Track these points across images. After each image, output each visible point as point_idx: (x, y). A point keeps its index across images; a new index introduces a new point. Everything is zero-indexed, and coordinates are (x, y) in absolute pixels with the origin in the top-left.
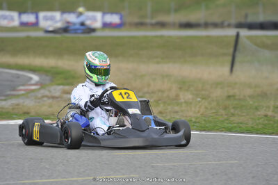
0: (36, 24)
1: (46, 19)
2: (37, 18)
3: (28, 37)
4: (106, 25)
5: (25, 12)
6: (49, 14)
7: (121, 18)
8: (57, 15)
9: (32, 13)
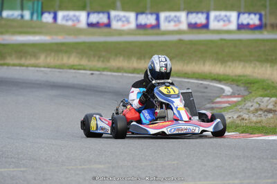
0: (157, 26)
1: (168, 20)
2: (158, 19)
3: (180, 40)
4: (241, 27)
5: (142, 13)
6: (173, 14)
7: (260, 19)
8: (182, 15)
9: (152, 14)
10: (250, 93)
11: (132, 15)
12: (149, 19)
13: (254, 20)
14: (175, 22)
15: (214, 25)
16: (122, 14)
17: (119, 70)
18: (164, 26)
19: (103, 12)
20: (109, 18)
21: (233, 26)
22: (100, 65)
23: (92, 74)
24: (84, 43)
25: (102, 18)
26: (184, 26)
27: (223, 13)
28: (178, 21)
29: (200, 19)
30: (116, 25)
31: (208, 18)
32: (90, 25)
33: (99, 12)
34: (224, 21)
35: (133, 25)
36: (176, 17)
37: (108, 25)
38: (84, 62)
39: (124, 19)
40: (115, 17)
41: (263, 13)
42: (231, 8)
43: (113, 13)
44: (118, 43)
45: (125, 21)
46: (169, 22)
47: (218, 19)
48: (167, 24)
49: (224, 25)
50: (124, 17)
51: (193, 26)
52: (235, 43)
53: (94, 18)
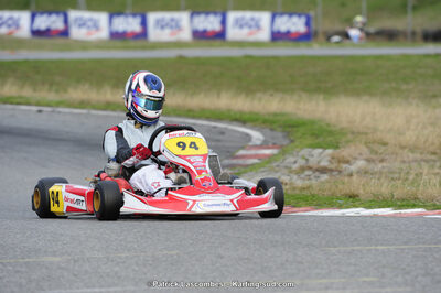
0: (143, 34)
1: (161, 25)
2: (144, 23)
3: (181, 58)
5: (120, 14)
6: (167, 15)
7: (308, 24)
8: (183, 17)
9: (134, 15)
10: (292, 141)
11: (102, 18)
12: (130, 24)
13: (297, 25)
14: (172, 28)
15: (233, 33)
16: (86, 15)
17: (82, 104)
18: (155, 34)
19: (57, 13)
20: (66, 21)
21: (264, 35)
22: (52, 96)
23: (40, 111)
24: (26, 61)
25: (55, 22)
26: (186, 35)
27: (248, 15)
28: (177, 27)
29: (211, 23)
30: (77, 33)
31: (223, 22)
32: (36, 33)
33: (50, 13)
34: (250, 27)
35: (104, 34)
36: (172, 20)
37: (65, 33)
38: (27, 92)
39: (90, 23)
40: (76, 19)
41: (312, 13)
42: (260, 7)
43: (73, 14)
44: (82, 62)
45: (92, 27)
46: (162, 27)
47: (240, 24)
48: (158, 31)
49: (251, 34)
50: (91, 20)
51: (200, 35)
52: (268, 62)
53: (43, 22)
